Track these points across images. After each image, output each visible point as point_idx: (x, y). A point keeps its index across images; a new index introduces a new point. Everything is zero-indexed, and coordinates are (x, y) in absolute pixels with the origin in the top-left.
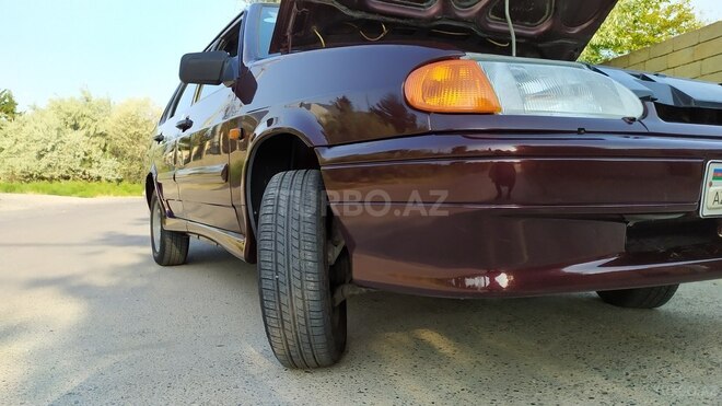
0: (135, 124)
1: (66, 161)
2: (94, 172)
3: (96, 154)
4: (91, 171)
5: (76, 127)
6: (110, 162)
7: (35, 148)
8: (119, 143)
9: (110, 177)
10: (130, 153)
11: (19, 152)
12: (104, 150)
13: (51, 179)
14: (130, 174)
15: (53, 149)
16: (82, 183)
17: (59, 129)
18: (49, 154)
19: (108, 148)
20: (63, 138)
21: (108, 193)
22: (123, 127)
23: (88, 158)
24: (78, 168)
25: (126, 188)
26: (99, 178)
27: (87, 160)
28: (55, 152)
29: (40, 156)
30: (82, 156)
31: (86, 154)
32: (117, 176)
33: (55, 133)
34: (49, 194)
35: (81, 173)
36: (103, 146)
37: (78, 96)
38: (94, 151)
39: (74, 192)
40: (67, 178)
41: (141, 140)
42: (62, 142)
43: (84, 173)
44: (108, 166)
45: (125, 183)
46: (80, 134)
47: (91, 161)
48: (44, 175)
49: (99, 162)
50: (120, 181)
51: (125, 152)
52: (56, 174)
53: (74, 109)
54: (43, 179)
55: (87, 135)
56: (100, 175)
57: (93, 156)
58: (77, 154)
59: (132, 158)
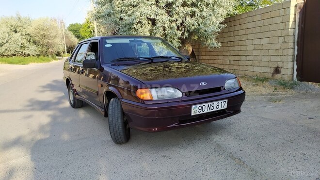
0: (43, 30)
1: (13, 47)
2: (27, 52)
3: (26, 44)
4: (25, 51)
5: (16, 32)
6: (33, 47)
8: (36, 39)
9: (33, 54)
10: (41, 43)
12: (29, 41)
13: (8, 56)
14: (42, 52)
15: (7, 42)
16: (22, 58)
17: (8, 33)
18: (5, 45)
19: (31, 41)
20: (11, 37)
21: (34, 62)
22: (38, 31)
24: (19, 50)
25: (42, 59)
26: (29, 55)
27: (22, 47)
28: (8, 44)
29: (1, 45)
30: (20, 45)
31: (22, 44)
32: (37, 53)
33: (7, 35)
34: (9, 64)
35: (21, 53)
36: (29, 40)
37: (15, 16)
38: (25, 42)
39: (19, 62)
40: (15, 55)
41: (46, 37)
42: (10, 39)
43: (22, 53)
44: (32, 49)
45: (41, 57)
46: (19, 34)
47: (24, 47)
49: (28, 47)
50: (39, 55)
51: (39, 43)
52: (10, 54)
53: (14, 23)
54: (3, 55)
55: (22, 35)
56: (29, 53)
57: (25, 45)
58: (18, 44)
59: (43, 45)
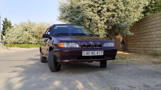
1: (24, 39)
2: (30, 42)
3: (31, 37)
4: (30, 41)
5: (26, 30)
6: (34, 39)
7: (17, 36)
8: (37, 34)
9: (34, 43)
10: (39, 37)
11: (13, 37)
12: (33, 36)
13: (20, 44)
14: (39, 42)
15: (21, 36)
16: (27, 45)
17: (22, 31)
18: (20, 37)
19: (34, 35)
20: (23, 33)
21: (34, 47)
22: (38, 30)
23: (29, 38)
24: (27, 40)
25: (38, 46)
26: (32, 43)
27: (29, 39)
28: (21, 37)
29: (18, 38)
30: (28, 38)
31: (29, 37)
32: (36, 43)
33: (21, 32)
34: (20, 47)
36: (33, 35)
37: (27, 22)
38: (30, 36)
39: (26, 47)
40: (24, 43)
42: (23, 34)
43: (28, 42)
44: (34, 40)
46: (27, 32)
47: (30, 39)
48: (19, 43)
49: (32, 39)
50: (37, 44)
51: (38, 36)
52: (21, 42)
53: (26, 26)
54: (18, 43)
55: (29, 32)
56: (32, 42)
57: (30, 37)
58: (26, 37)
